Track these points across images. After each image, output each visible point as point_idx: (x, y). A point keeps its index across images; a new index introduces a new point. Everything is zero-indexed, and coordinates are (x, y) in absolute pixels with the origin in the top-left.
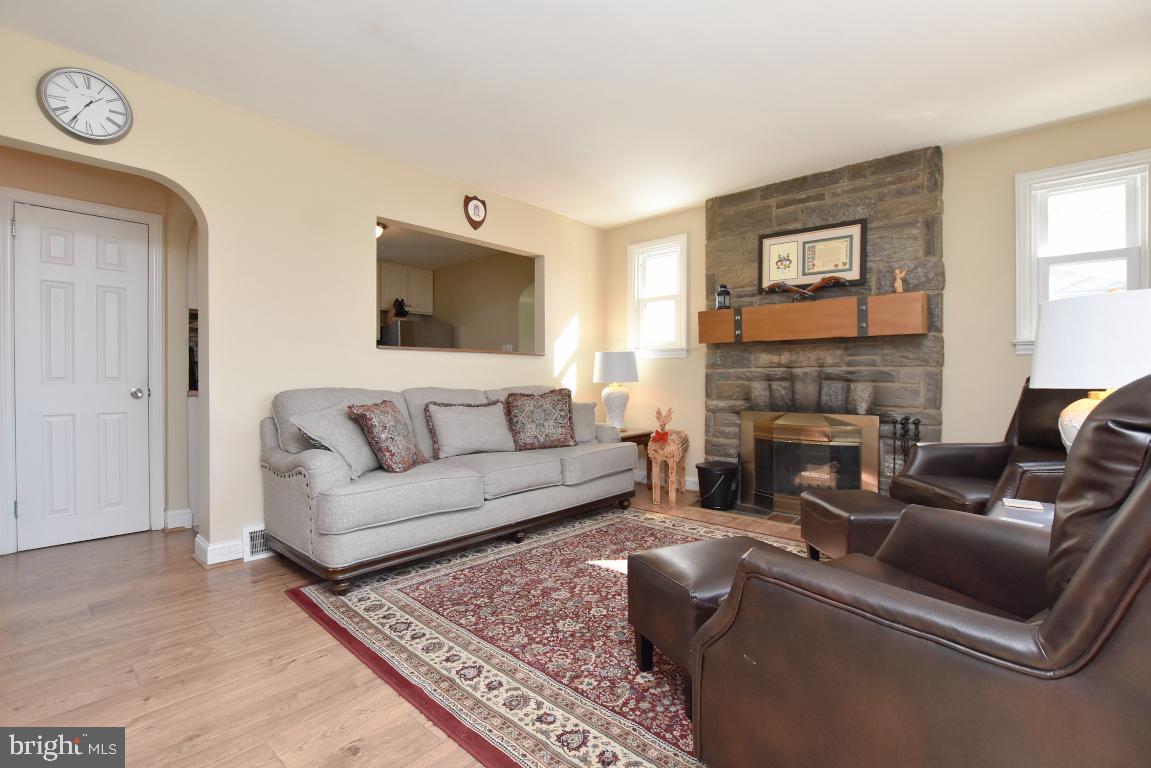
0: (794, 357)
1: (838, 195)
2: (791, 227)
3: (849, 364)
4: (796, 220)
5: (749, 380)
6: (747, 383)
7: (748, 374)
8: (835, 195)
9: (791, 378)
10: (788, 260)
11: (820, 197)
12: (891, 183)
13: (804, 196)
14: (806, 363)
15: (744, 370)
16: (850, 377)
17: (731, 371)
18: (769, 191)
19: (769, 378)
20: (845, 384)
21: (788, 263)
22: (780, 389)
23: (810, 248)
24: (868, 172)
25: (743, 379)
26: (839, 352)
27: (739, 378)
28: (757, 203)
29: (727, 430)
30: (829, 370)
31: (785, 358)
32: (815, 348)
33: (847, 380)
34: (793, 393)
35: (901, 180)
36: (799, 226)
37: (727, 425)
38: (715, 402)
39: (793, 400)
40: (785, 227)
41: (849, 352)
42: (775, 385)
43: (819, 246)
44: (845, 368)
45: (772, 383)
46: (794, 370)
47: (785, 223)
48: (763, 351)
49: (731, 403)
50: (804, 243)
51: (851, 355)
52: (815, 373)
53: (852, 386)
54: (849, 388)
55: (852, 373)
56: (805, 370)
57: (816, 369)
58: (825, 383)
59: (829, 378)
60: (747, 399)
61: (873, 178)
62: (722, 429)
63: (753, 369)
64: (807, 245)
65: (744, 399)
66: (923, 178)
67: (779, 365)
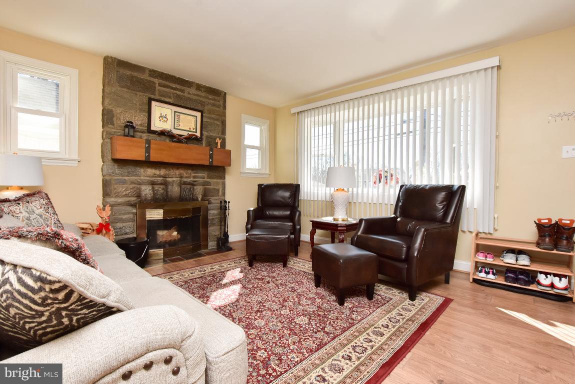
0: (167, 172)
1: (190, 94)
2: (167, 100)
3: (194, 177)
4: (170, 97)
5: (140, 184)
6: (138, 186)
7: (139, 181)
8: (189, 93)
9: (165, 184)
10: (166, 118)
11: (183, 91)
12: (211, 99)
13: (174, 87)
14: (174, 177)
15: (135, 178)
16: (195, 183)
17: (126, 178)
18: (154, 73)
19: (153, 184)
20: (192, 186)
21: (166, 119)
22: (160, 189)
23: (177, 115)
24: (203, 89)
25: (135, 183)
26: (190, 171)
27: (132, 183)
28: (146, 77)
29: (124, 217)
30: (185, 180)
31: (163, 172)
32: (178, 168)
33: (193, 184)
34: (167, 192)
35: (215, 100)
36: (171, 101)
37: (124, 214)
38: (113, 199)
39: (167, 195)
40: (163, 99)
41: (194, 172)
42: (156, 187)
43: (182, 116)
44: (192, 179)
45: (155, 186)
46: (168, 179)
47: (163, 96)
48: (149, 167)
49: (127, 199)
50: (175, 112)
51: (194, 173)
52: (179, 181)
53: (195, 187)
54: (193, 188)
55: (195, 181)
56: (174, 179)
57: (179, 179)
58: (183, 186)
59: (185, 183)
60: (139, 196)
61: (204, 93)
62: (119, 217)
63: (142, 178)
64: (176, 114)
65: (137, 197)
66: (222, 102)
67: (160, 176)
